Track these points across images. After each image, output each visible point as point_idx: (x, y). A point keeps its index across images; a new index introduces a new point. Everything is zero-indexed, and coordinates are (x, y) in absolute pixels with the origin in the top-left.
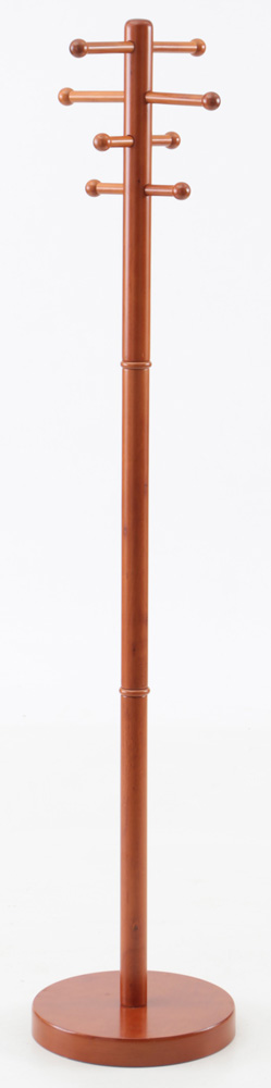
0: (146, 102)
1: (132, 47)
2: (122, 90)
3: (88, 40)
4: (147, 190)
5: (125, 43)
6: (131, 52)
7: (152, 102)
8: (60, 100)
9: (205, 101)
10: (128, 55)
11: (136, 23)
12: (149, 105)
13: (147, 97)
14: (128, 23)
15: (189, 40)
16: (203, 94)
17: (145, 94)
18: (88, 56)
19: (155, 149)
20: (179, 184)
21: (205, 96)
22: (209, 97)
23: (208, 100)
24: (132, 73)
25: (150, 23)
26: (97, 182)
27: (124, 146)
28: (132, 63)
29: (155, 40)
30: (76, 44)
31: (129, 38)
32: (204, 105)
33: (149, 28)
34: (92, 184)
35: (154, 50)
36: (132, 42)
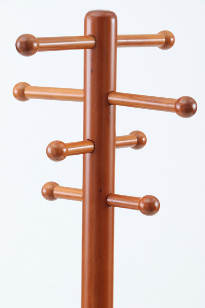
0: (109, 103)
1: (92, 42)
2: (82, 87)
3: (37, 35)
4: (109, 200)
5: (85, 37)
6: (92, 48)
7: (116, 103)
8: (15, 96)
9: (178, 107)
10: (89, 51)
11: (98, 15)
12: (112, 106)
13: (110, 98)
14: (89, 14)
15: (156, 32)
16: (177, 98)
17: (108, 94)
18: (38, 54)
19: (119, 152)
20: (146, 197)
21: (179, 100)
22: (183, 102)
23: (182, 106)
24: (92, 71)
25: (113, 15)
26: (54, 185)
27: (83, 152)
28: (93, 60)
29: (119, 33)
30: (23, 40)
31: (89, 32)
32: (177, 111)
33: (113, 20)
34: (49, 187)
35: (118, 45)
36: (92, 36)
